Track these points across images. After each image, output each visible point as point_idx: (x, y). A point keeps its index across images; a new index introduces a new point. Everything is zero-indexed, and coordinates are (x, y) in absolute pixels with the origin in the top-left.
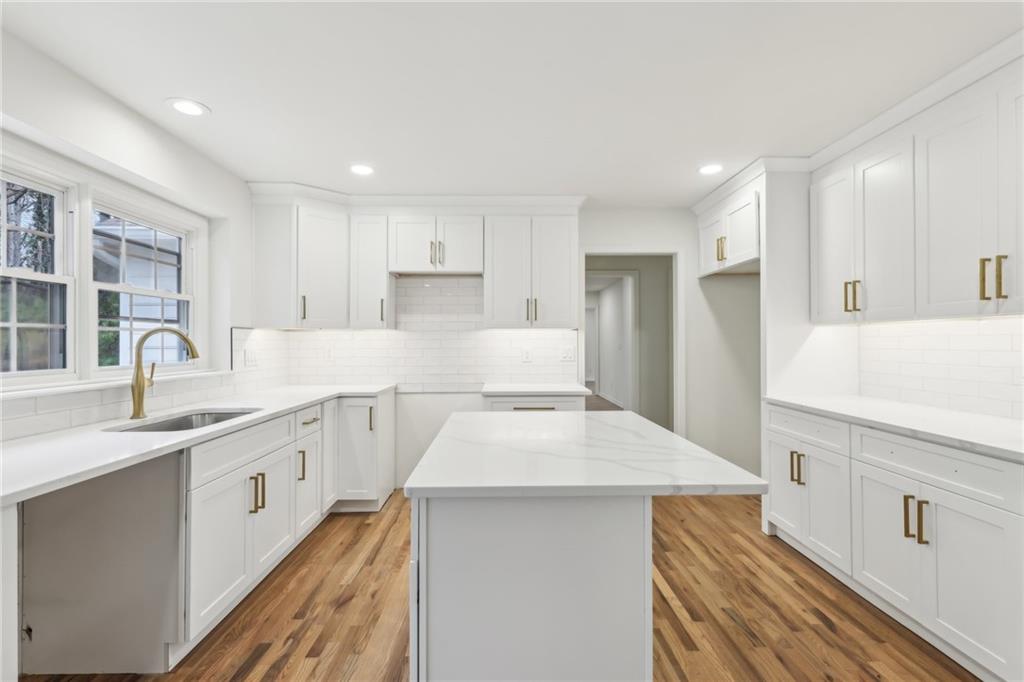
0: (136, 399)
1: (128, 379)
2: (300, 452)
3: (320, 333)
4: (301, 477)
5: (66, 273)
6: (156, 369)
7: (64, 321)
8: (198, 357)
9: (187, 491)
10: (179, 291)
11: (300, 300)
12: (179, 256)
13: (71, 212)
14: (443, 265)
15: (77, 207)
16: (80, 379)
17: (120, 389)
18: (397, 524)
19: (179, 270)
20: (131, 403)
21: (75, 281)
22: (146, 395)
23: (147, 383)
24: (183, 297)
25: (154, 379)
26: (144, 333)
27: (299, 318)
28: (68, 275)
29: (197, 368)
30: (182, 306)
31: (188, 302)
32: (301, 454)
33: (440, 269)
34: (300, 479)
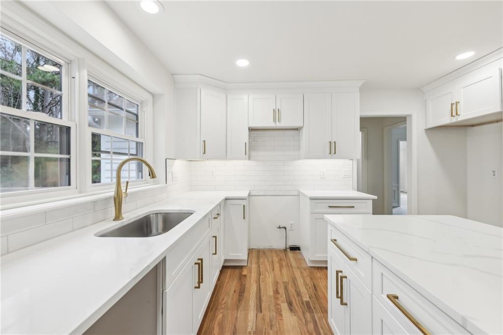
0: (117, 207)
1: (112, 193)
2: (213, 237)
3: (208, 162)
4: (214, 252)
5: (70, 119)
6: (129, 185)
7: (69, 153)
8: (156, 177)
9: (163, 290)
10: (137, 136)
11: (202, 143)
12: (137, 116)
13: (74, 78)
14: (280, 123)
15: (77, 73)
16: (80, 193)
17: (107, 199)
18: (261, 276)
19: (137, 124)
20: (114, 209)
21: (76, 124)
22: (123, 203)
23: (124, 195)
24: (139, 140)
25: (128, 191)
26: (121, 162)
27: (202, 153)
28: (71, 121)
29: (147, 183)
30: (139, 145)
31: (142, 143)
32: (214, 238)
33: (278, 125)
34: (213, 254)
